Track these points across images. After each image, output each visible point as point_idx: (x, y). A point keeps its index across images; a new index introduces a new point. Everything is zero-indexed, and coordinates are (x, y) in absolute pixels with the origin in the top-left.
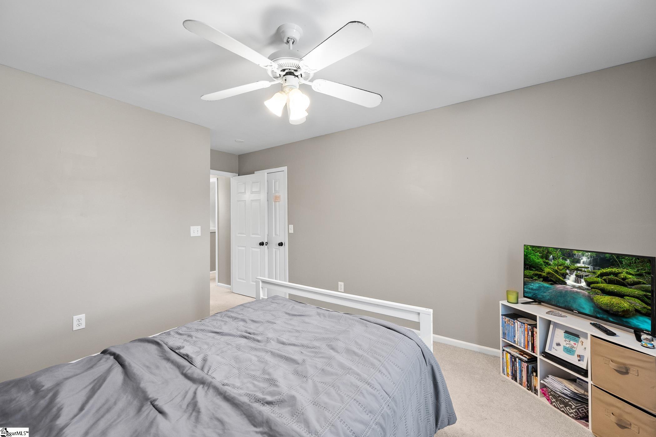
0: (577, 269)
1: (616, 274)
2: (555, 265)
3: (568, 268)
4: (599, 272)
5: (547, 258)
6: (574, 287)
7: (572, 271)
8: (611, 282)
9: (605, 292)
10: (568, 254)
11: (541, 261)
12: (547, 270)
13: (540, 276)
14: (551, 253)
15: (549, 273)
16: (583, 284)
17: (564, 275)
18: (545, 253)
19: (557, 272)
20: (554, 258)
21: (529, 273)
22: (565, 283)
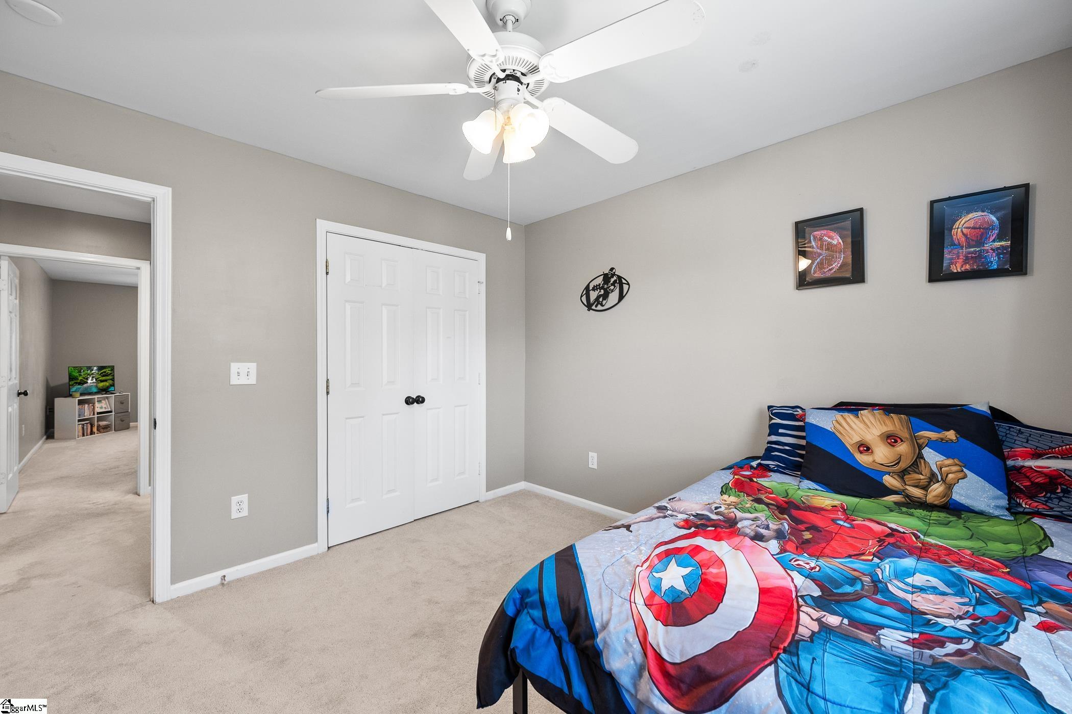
0: (92, 374)
1: (105, 372)
2: (84, 374)
3: (89, 374)
4: (100, 373)
5: (80, 372)
6: (91, 383)
7: (90, 376)
8: (104, 376)
9: (102, 381)
10: (90, 368)
11: (77, 374)
12: (80, 378)
13: (76, 383)
14: (82, 369)
15: (81, 380)
16: (94, 380)
17: (87, 379)
18: (80, 369)
19: (84, 378)
20: (83, 371)
21: (72, 383)
22: (87, 383)
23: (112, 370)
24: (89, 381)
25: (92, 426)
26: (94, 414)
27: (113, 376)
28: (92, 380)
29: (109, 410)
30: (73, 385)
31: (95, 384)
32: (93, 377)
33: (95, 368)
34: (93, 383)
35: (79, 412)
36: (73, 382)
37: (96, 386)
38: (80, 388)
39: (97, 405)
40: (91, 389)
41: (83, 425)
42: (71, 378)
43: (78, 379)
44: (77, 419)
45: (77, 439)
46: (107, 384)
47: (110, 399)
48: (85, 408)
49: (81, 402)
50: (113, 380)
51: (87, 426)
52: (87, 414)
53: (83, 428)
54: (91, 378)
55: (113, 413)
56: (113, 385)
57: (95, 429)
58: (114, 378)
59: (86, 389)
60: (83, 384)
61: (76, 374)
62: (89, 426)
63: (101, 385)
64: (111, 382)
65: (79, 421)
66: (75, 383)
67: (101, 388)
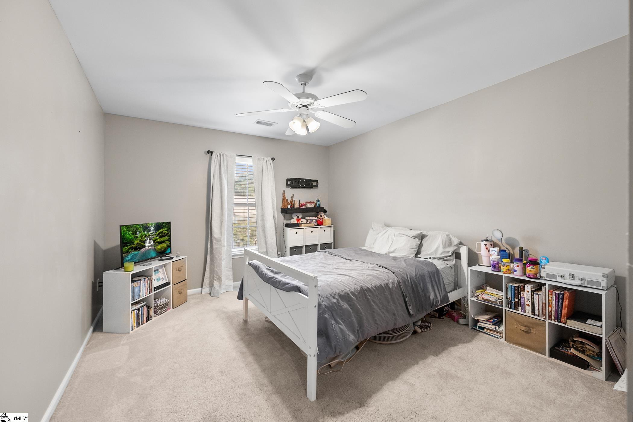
0: (150, 235)
1: (162, 232)
2: (141, 236)
3: (146, 236)
4: (157, 234)
5: (136, 234)
6: (149, 246)
8: (161, 237)
9: (160, 243)
10: (145, 227)
11: (132, 237)
12: (136, 242)
13: (132, 248)
14: (138, 229)
15: (137, 244)
16: (152, 243)
17: (144, 242)
18: (135, 229)
19: (141, 241)
20: (140, 232)
21: (124, 249)
22: (145, 246)
23: (168, 230)
24: (147, 244)
25: (148, 307)
26: (150, 292)
27: (170, 236)
28: (150, 243)
29: (167, 281)
30: (128, 252)
31: (153, 247)
32: (150, 239)
33: (152, 228)
34: (151, 246)
35: (133, 292)
36: (128, 248)
37: (155, 249)
38: (136, 255)
39: (154, 277)
40: (149, 253)
41: (138, 309)
42: (125, 242)
43: (133, 243)
44: (131, 303)
45: (131, 332)
46: (164, 245)
47: (167, 266)
48: (140, 284)
49: (135, 277)
50: (169, 240)
51: (143, 311)
52: (143, 293)
53: (138, 315)
54: (148, 240)
55: (171, 285)
56: (169, 246)
57: (152, 313)
58: (170, 239)
59: (144, 254)
60: (141, 249)
61: (130, 236)
62: (145, 308)
63: (159, 247)
64: (168, 242)
65: (132, 304)
66: (130, 249)
67: (159, 251)
